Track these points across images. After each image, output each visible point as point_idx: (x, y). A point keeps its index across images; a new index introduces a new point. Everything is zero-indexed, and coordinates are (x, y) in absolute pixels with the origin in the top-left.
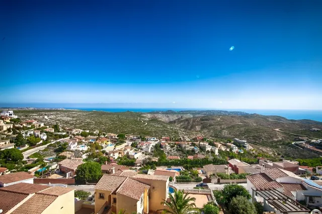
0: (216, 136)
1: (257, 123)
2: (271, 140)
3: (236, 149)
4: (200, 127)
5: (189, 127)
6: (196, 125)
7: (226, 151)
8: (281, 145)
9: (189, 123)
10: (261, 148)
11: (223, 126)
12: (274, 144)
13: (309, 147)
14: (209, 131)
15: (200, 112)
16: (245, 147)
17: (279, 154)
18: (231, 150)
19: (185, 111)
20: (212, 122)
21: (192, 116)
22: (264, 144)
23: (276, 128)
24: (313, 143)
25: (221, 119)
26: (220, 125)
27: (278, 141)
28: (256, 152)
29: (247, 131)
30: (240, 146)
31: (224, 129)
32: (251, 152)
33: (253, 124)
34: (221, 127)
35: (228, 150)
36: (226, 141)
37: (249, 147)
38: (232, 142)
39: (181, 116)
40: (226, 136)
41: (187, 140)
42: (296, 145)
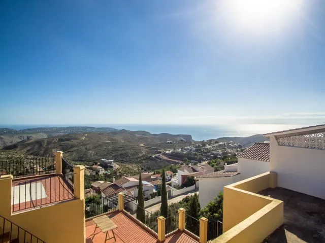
1: (125, 140)
2: (136, 156)
3: (102, 172)
4: (58, 150)
5: (42, 152)
6: (52, 148)
7: (93, 176)
8: (144, 159)
9: (41, 145)
10: (127, 166)
11: (88, 146)
12: (139, 159)
13: (164, 157)
14: (71, 155)
15: (58, 129)
16: (111, 167)
17: (142, 169)
18: (97, 173)
19: (34, 129)
20: (74, 142)
21: (45, 136)
22: (130, 162)
23: (142, 143)
24: (167, 154)
25: (86, 137)
26: (84, 145)
27: (142, 156)
28: (122, 170)
29: (115, 150)
30: (106, 166)
31: (89, 150)
32: (118, 171)
33: (121, 141)
34: (86, 148)
35: (94, 174)
36: (91, 163)
37: (116, 166)
38: (99, 164)
39: (27, 137)
40: (92, 157)
41: (38, 170)
42: (156, 157)
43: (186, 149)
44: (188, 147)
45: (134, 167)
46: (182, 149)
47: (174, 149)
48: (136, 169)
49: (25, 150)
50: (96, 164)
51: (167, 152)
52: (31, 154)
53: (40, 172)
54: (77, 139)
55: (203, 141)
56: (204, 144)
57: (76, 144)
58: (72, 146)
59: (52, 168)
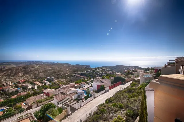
0: (35, 78)
1: (59, 67)
2: (65, 75)
3: (48, 83)
4: (23, 73)
5: (13, 74)
6: (18, 73)
7: (42, 86)
8: (69, 77)
9: (12, 71)
10: (60, 80)
11: (40, 71)
12: (66, 77)
13: (78, 75)
14: (30, 75)
15: (22, 63)
16: (53, 81)
17: (68, 81)
18: (45, 84)
19: (7, 62)
20: (32, 69)
21: (15, 66)
22: (62, 78)
23: (67, 69)
25: (38, 66)
26: (38, 70)
27: (68, 75)
28: (58, 82)
29: (54, 72)
30: (50, 81)
31: (40, 73)
32: (56, 83)
33: (57, 68)
34: (38, 72)
35: (43, 85)
36: (42, 79)
37: (55, 81)
38: (46, 79)
39: (4, 67)
40: (42, 76)
41: (10, 84)
42: (74, 75)
43: (88, 72)
44: (89, 71)
45: (64, 80)
46: (86, 71)
47: (83, 71)
48: (65, 81)
49: (2, 73)
50: (44, 80)
51: (80, 73)
52: (6, 76)
53: (11, 85)
54: (33, 67)
55: (95, 68)
56: (96, 69)
57: (33, 70)
58: (31, 71)
59: (19, 83)
